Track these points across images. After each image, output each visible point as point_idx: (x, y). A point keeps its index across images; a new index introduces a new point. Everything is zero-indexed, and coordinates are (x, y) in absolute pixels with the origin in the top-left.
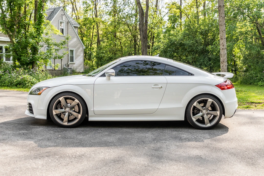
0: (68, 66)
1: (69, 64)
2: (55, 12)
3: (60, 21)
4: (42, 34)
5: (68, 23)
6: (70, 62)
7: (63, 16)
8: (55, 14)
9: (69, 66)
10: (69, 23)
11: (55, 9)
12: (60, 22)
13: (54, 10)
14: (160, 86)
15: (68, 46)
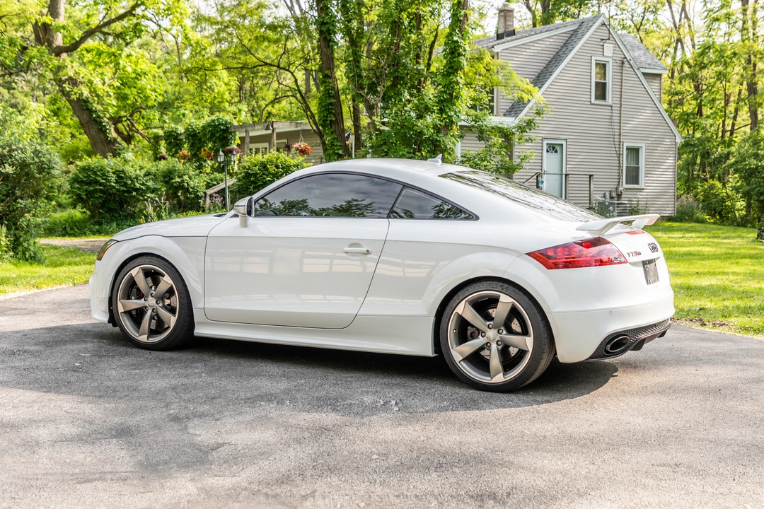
0: (619, 196)
1: (621, 192)
2: (580, 31)
3: (593, 58)
4: (458, 101)
5: (623, 63)
6: (625, 186)
7: (605, 45)
8: (580, 39)
9: (623, 196)
10: (626, 63)
11: (583, 23)
12: (596, 64)
13: (580, 25)
14: (364, 249)
15: (620, 135)
